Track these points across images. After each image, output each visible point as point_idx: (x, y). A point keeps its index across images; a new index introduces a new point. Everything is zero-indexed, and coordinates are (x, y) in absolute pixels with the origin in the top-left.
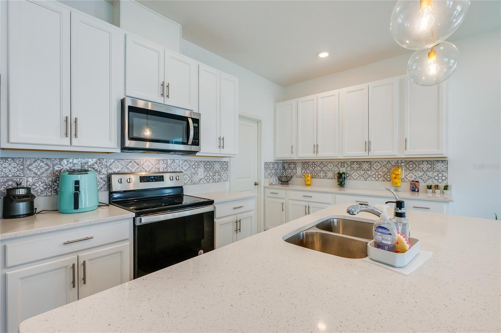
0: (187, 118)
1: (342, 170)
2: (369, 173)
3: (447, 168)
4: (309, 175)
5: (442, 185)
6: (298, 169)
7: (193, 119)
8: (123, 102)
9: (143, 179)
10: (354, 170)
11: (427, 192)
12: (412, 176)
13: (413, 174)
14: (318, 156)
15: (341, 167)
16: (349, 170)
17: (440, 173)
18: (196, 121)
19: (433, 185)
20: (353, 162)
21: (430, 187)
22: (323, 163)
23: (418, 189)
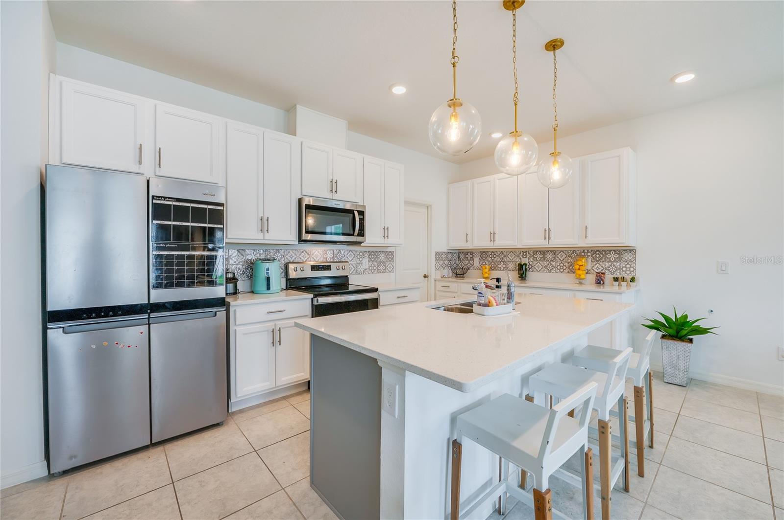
0: (353, 211)
1: (525, 261)
2: (553, 263)
3: (635, 257)
4: (487, 266)
5: (629, 277)
6: (475, 259)
7: (358, 212)
8: (300, 201)
9: (314, 268)
10: (537, 260)
11: (613, 285)
12: (598, 268)
13: (600, 265)
14: (496, 245)
15: (523, 257)
16: (532, 260)
17: (628, 264)
18: (361, 213)
19: (620, 276)
20: (535, 252)
21: (616, 279)
22: (503, 253)
23: (603, 281)
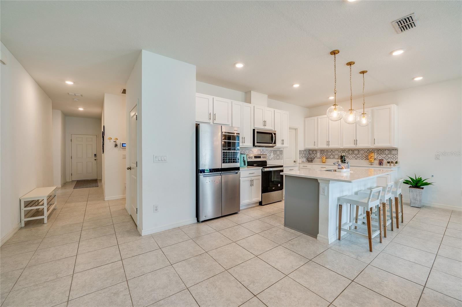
0: (272, 133)
1: (343, 154)
2: (358, 156)
4: (324, 157)
6: (318, 154)
7: (274, 133)
8: (254, 130)
9: (255, 157)
10: (350, 154)
13: (381, 156)
14: (329, 147)
16: (347, 154)
18: (275, 134)
20: (349, 150)
22: (332, 151)
23: (382, 163)
